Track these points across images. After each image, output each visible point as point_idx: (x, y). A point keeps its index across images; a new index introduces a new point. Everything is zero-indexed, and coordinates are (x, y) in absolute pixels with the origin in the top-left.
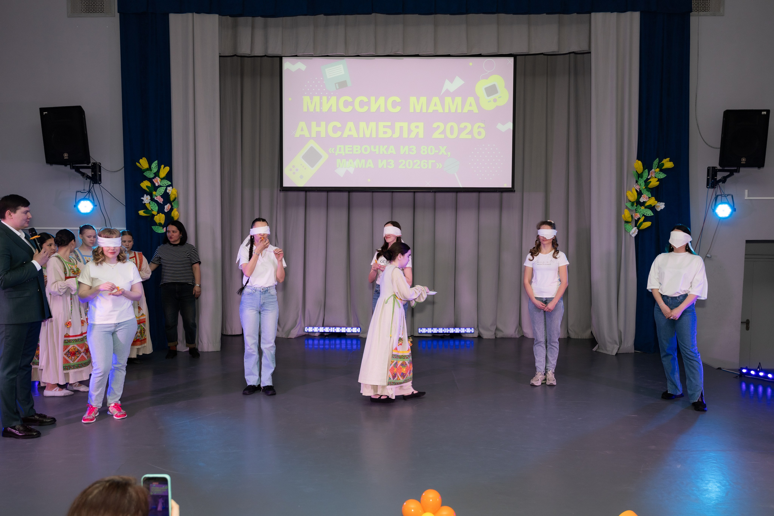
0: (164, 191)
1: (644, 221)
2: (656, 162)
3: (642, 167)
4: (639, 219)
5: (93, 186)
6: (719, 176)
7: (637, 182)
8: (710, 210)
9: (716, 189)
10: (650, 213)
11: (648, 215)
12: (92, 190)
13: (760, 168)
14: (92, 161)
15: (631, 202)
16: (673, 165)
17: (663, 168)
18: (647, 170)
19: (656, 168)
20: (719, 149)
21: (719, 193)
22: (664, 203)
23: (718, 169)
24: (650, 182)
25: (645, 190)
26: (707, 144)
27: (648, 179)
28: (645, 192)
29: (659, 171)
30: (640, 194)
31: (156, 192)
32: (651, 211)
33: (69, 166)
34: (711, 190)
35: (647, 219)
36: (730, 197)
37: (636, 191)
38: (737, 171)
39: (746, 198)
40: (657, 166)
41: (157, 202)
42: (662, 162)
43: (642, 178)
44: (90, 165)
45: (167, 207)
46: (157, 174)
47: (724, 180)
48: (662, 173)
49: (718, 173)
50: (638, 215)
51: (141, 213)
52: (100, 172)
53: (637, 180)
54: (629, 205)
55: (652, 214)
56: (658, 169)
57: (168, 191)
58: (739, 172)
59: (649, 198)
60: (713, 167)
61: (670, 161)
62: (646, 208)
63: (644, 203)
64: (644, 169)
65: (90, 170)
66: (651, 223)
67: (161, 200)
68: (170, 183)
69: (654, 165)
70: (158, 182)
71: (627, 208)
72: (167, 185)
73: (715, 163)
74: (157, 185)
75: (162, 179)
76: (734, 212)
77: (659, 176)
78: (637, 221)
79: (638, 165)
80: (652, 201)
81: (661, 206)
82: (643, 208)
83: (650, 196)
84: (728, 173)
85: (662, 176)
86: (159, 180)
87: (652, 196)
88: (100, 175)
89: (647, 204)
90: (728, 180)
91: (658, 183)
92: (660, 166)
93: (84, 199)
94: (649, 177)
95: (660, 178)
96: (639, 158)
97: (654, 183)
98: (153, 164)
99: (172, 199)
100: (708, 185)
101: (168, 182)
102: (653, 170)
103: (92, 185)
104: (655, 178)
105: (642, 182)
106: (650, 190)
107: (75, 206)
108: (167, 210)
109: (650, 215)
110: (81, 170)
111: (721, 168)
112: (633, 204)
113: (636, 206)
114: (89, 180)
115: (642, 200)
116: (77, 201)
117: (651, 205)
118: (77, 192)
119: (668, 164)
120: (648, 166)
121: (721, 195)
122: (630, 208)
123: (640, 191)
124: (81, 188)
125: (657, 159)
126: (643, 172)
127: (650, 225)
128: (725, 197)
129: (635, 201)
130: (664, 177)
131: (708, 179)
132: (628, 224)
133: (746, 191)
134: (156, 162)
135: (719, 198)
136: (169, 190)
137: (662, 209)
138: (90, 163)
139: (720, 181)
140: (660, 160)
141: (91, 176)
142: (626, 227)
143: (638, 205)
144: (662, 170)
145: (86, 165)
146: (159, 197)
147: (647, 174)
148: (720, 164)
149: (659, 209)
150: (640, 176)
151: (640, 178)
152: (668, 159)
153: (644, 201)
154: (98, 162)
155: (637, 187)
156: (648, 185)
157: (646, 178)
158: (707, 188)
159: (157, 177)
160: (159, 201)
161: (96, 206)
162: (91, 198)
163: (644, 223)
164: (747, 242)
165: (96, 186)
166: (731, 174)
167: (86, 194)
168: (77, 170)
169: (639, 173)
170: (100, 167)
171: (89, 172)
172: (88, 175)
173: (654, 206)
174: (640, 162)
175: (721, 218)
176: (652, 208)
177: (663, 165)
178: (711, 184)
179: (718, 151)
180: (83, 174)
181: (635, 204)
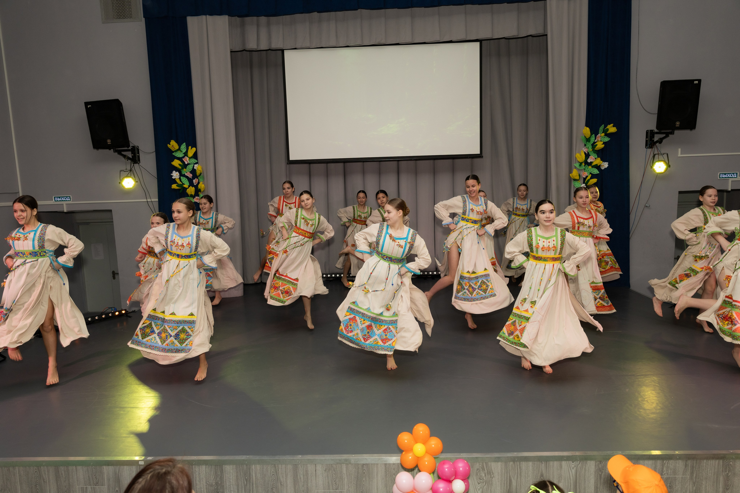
0: (192, 167)
1: (591, 178)
2: (602, 128)
3: (589, 133)
4: (587, 177)
5: (134, 165)
6: (656, 138)
7: (585, 145)
8: (648, 167)
9: (654, 149)
10: (596, 171)
11: (594, 173)
12: (133, 169)
13: (692, 130)
14: (131, 145)
15: (579, 162)
16: (616, 130)
17: (608, 132)
18: (594, 135)
19: (601, 133)
20: (657, 115)
21: (656, 152)
22: (608, 163)
23: (655, 131)
24: (597, 145)
25: (592, 152)
26: (646, 111)
27: (595, 143)
28: (592, 154)
29: (605, 135)
30: (587, 155)
31: (186, 169)
32: (597, 170)
33: (112, 150)
34: (649, 150)
35: (593, 176)
36: (665, 156)
37: (585, 153)
38: (672, 133)
39: (679, 155)
40: (602, 131)
41: (187, 177)
42: (607, 128)
43: (589, 142)
44: (130, 148)
45: (195, 181)
46: (186, 154)
47: (660, 141)
48: (606, 137)
49: (655, 135)
50: (585, 174)
51: (174, 186)
52: (139, 153)
53: (585, 144)
54: (577, 165)
55: (598, 173)
56: (603, 134)
57: (195, 168)
58: (674, 134)
59: (596, 158)
60: (651, 130)
61: (614, 126)
62: (593, 167)
63: (591, 163)
64: (591, 134)
65: (131, 152)
66: (596, 179)
67: (190, 176)
68: (196, 161)
69: (600, 130)
70: (187, 161)
71: (575, 168)
72: (195, 163)
73: (653, 127)
74: (186, 163)
75: (190, 158)
76: (669, 168)
77: (604, 140)
78: (585, 179)
79: (587, 131)
80: (598, 162)
81: (605, 165)
82: (590, 167)
83: (596, 157)
84: (664, 135)
85: (607, 139)
86: (188, 159)
87: (598, 157)
88: (139, 156)
89: (593, 164)
90: (664, 141)
91: (603, 145)
92: (605, 131)
93: (127, 176)
94: (595, 141)
95: (605, 141)
96: (587, 125)
97: (600, 145)
98: (182, 146)
99: (198, 174)
100: (646, 145)
101: (195, 160)
102: (599, 135)
103: (132, 165)
104: (601, 141)
105: (589, 145)
106: (597, 152)
107: (120, 183)
108: (196, 183)
109: (596, 173)
110: (123, 153)
111: (658, 131)
112: (581, 164)
113: (585, 166)
114: (129, 161)
115: (589, 161)
116: (121, 179)
117: (597, 165)
118: (121, 171)
119: (612, 129)
120: (594, 131)
121: (658, 154)
122: (578, 168)
123: (588, 153)
124: (124, 168)
125: (603, 125)
126: (590, 137)
127: (596, 181)
128: (662, 156)
129: (583, 162)
130: (608, 140)
131: (646, 141)
132: (577, 182)
133: (680, 150)
134: (185, 144)
135: (656, 156)
136: (196, 166)
137: (606, 167)
138: (130, 146)
139: (657, 142)
140: (605, 127)
141: (131, 157)
142: (575, 184)
143: (586, 165)
144: (606, 135)
145: (126, 148)
146: (188, 173)
147: (594, 138)
148: (657, 128)
149: (603, 168)
150: (588, 140)
151: (588, 142)
152: (612, 125)
153: (591, 161)
154: (136, 145)
155: (585, 150)
156: (594, 148)
157: (593, 142)
158: (646, 148)
159: (186, 157)
160: (189, 176)
161: (137, 182)
162: (132, 176)
163: (591, 180)
164: (680, 192)
165: (136, 165)
166: (667, 135)
167: (128, 172)
168: (119, 153)
169: (587, 138)
170: (138, 150)
171: (129, 154)
172: (128, 157)
173: (600, 165)
174: (588, 129)
175: (658, 173)
176: (598, 167)
177: (608, 130)
178: (650, 144)
179: (656, 116)
180: (124, 156)
181: (583, 164)
